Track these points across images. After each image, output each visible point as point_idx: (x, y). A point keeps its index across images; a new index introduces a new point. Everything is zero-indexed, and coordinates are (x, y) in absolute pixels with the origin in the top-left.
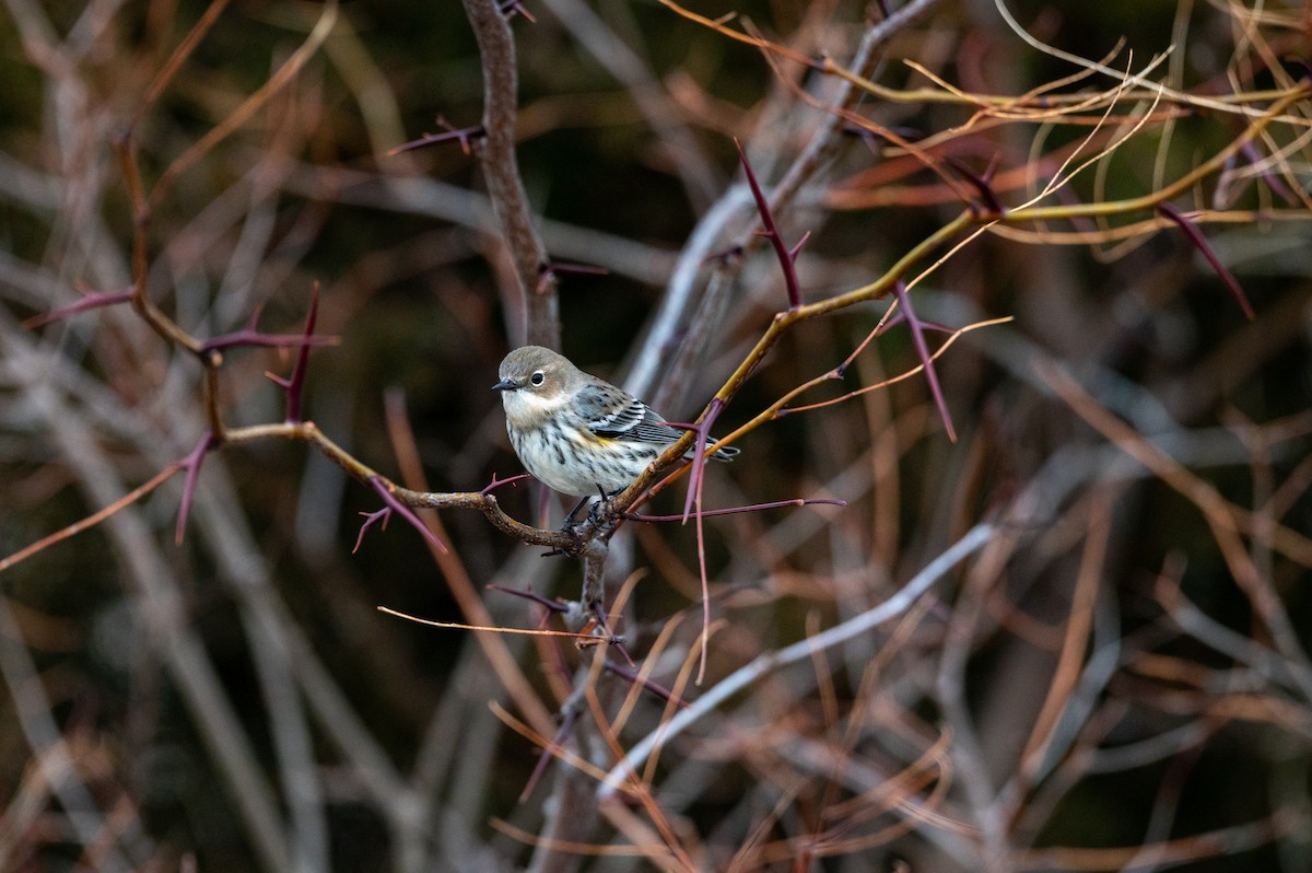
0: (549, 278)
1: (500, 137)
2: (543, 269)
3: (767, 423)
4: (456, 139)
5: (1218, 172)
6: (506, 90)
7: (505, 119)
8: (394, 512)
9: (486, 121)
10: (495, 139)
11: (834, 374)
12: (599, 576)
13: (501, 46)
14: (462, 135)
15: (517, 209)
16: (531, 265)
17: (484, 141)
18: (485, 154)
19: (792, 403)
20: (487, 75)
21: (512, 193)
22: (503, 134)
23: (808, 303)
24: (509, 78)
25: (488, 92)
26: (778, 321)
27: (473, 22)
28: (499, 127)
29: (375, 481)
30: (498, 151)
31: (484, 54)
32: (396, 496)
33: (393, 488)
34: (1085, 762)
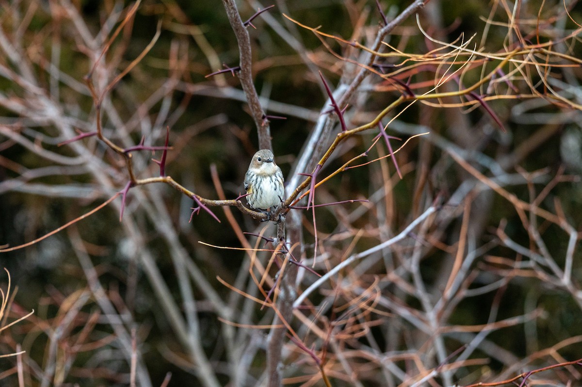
0: (266, 120)
1: (246, 70)
2: (264, 117)
3: (341, 172)
4: (230, 71)
5: (489, 81)
6: (247, 53)
7: (247, 63)
8: (201, 208)
9: (241, 65)
10: (244, 71)
11: (364, 154)
12: (283, 229)
13: (244, 38)
14: (232, 70)
15: (253, 96)
16: (259, 116)
17: (240, 72)
18: (241, 77)
19: (349, 165)
20: (240, 48)
21: (251, 90)
22: (247, 69)
23: (348, 130)
24: (248, 49)
25: (241, 54)
26: (338, 136)
27: (234, 29)
28: (245, 66)
29: (194, 197)
30: (245, 75)
31: (238, 40)
32: (202, 202)
33: (201, 199)
34: (464, 293)
